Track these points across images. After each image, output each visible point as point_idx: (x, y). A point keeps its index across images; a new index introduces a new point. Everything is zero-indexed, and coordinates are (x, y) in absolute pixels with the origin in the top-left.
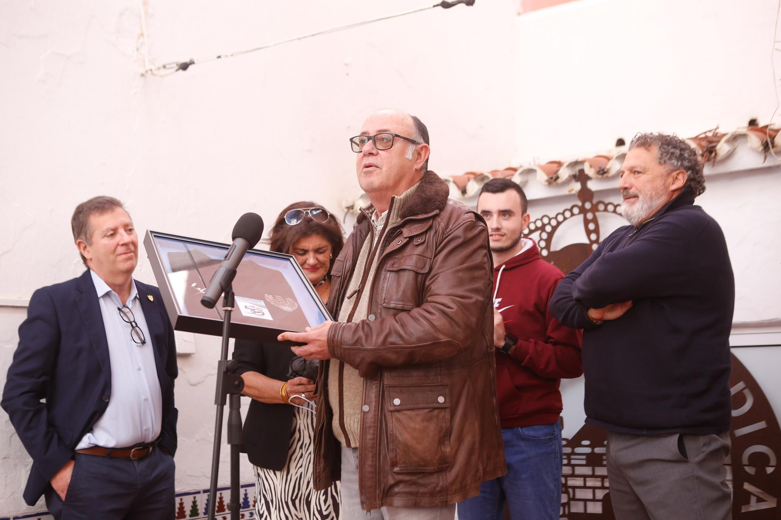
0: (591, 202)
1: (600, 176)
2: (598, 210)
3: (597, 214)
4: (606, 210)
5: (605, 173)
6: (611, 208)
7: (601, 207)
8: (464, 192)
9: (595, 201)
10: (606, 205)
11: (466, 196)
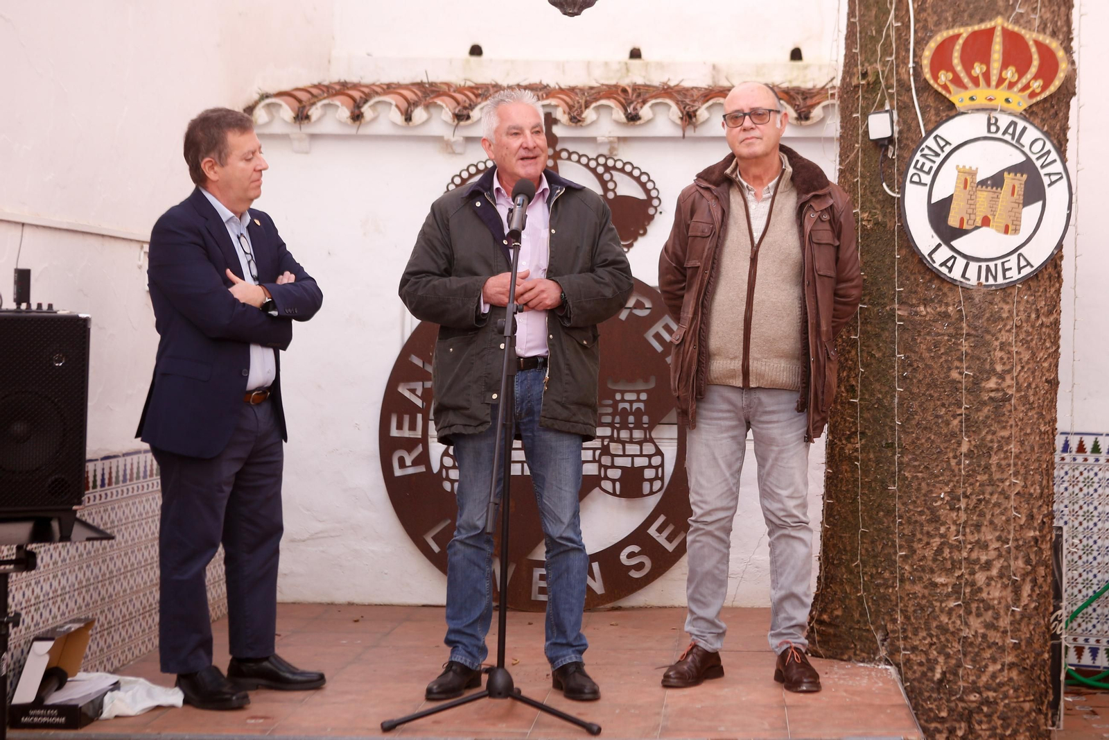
0: (554, 149)
1: (574, 124)
2: (560, 158)
3: (559, 162)
4: (569, 158)
5: (579, 121)
6: (575, 157)
7: (564, 155)
8: (408, 118)
9: (558, 148)
10: (570, 154)
11: (411, 123)
